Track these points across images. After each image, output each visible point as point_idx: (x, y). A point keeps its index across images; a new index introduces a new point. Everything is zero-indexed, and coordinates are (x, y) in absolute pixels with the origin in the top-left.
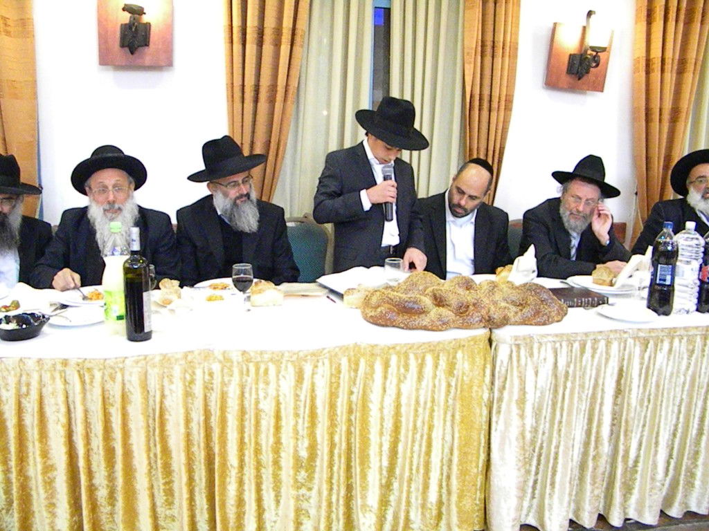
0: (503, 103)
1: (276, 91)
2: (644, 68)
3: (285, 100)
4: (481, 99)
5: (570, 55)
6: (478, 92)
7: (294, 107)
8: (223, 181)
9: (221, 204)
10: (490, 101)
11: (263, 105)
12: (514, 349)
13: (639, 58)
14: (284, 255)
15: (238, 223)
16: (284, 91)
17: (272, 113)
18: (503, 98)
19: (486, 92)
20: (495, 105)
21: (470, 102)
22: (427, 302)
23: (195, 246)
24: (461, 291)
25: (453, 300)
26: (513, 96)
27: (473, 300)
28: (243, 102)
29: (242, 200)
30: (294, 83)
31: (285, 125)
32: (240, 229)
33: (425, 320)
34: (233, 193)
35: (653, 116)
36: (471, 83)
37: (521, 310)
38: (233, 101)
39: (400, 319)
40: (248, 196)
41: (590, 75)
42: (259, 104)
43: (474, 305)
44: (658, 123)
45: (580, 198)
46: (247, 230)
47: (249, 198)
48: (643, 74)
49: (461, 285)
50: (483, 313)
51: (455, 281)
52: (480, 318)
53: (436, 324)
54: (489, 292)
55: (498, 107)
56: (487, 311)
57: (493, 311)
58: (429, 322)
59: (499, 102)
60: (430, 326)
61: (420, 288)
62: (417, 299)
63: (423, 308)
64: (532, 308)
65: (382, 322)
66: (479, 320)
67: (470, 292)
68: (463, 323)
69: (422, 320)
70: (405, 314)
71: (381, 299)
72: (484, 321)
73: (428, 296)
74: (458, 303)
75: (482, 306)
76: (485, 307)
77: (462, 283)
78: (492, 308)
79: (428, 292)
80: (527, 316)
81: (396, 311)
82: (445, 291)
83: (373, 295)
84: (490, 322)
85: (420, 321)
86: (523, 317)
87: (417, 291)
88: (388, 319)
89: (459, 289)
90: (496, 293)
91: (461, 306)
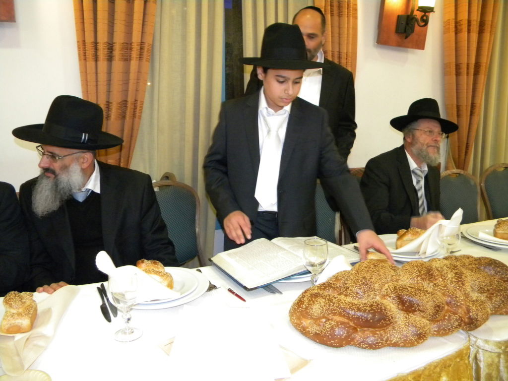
0: (349, 60)
1: (131, 49)
2: (454, 29)
5: (399, 16)
10: (339, 57)
12: (504, 358)
13: (449, 20)
16: (139, 48)
20: (343, 61)
22: (392, 309)
27: (446, 299)
33: (394, 335)
35: (461, 71)
38: (86, 60)
41: (414, 34)
42: (113, 62)
43: (449, 303)
44: (465, 75)
48: (453, 34)
49: (424, 277)
50: (461, 314)
51: (415, 271)
52: (459, 321)
53: (410, 340)
54: (458, 282)
55: (346, 63)
56: (466, 312)
57: (475, 311)
58: (400, 338)
59: (347, 59)
60: (402, 343)
61: (376, 288)
62: (381, 307)
63: (390, 318)
64: (503, 294)
65: (334, 343)
66: (458, 325)
67: (435, 284)
68: (438, 331)
69: (391, 335)
70: (366, 330)
71: (329, 309)
72: (463, 324)
73: (389, 298)
74: (435, 307)
75: (459, 304)
76: (462, 306)
77: (424, 274)
78: (471, 305)
79: (387, 292)
80: (499, 306)
81: (353, 325)
82: (413, 290)
83: (313, 302)
84: (472, 325)
85: (388, 337)
86: (495, 308)
87: (373, 293)
88: (343, 338)
89: (423, 282)
90: (465, 282)
91: (438, 311)
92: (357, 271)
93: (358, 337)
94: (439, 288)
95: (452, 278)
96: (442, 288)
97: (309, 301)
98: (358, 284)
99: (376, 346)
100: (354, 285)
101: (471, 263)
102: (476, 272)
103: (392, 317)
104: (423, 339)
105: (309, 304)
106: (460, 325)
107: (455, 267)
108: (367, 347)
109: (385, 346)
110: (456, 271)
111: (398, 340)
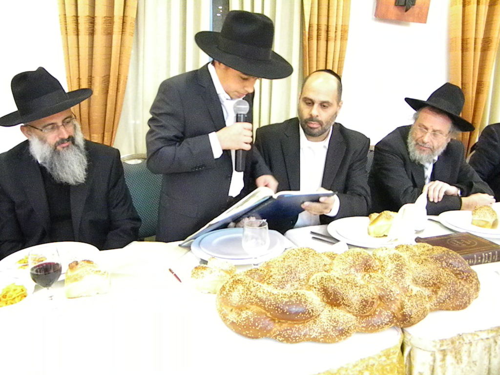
0: (339, 33)
1: (113, 22)
2: (462, 1)
3: (123, 31)
4: (318, 29)
6: (316, 23)
7: (133, 39)
8: (38, 123)
9: (39, 151)
10: (327, 31)
11: (100, 38)
12: (439, 356)
14: (122, 203)
15: (60, 174)
16: (122, 22)
17: (109, 46)
18: (339, 28)
19: (324, 22)
20: (332, 34)
21: (309, 32)
22: (314, 302)
23: (13, 202)
24: (359, 278)
25: (354, 297)
26: (348, 26)
27: (378, 292)
28: (78, 35)
29: (64, 145)
30: (131, 13)
31: (124, 58)
32: (64, 181)
33: (314, 329)
34: (52, 137)
35: (468, 46)
36: (309, 14)
37: (436, 292)
38: (67, 34)
39: (276, 328)
40: (71, 139)
41: (415, 6)
42: (95, 37)
43: (381, 298)
44: (473, 50)
45: (427, 129)
46: (71, 181)
47: (73, 143)
48: (461, 6)
49: (358, 268)
50: (394, 309)
51: (349, 261)
52: (391, 318)
53: (331, 335)
54: (397, 275)
55: (335, 36)
56: (400, 307)
57: (410, 307)
58: (321, 333)
60: (322, 338)
61: (302, 278)
62: (301, 299)
63: (310, 311)
64: (450, 288)
65: (249, 334)
66: (389, 321)
67: (370, 276)
68: (366, 327)
69: (310, 330)
70: (283, 323)
71: (246, 297)
72: (395, 321)
73: (314, 289)
74: (362, 302)
75: (392, 299)
76: (396, 301)
77: (359, 264)
78: (406, 301)
79: (313, 283)
80: (444, 301)
81: (271, 316)
82: (340, 282)
83: (233, 288)
84: (405, 322)
85: (306, 331)
86: (439, 303)
87: (298, 282)
88: (258, 330)
89: (356, 274)
90: (406, 275)
91: (365, 306)
92: (284, 259)
93: (275, 329)
94: (374, 281)
95: (391, 270)
96: (377, 281)
97: (230, 287)
98: (282, 272)
99: (292, 340)
100: (278, 273)
101: (423, 253)
102: (422, 263)
103: (312, 310)
104: (346, 335)
105: (229, 291)
106: (391, 322)
107: (398, 257)
108: (284, 340)
109: (303, 340)
110: (397, 263)
111: (317, 335)
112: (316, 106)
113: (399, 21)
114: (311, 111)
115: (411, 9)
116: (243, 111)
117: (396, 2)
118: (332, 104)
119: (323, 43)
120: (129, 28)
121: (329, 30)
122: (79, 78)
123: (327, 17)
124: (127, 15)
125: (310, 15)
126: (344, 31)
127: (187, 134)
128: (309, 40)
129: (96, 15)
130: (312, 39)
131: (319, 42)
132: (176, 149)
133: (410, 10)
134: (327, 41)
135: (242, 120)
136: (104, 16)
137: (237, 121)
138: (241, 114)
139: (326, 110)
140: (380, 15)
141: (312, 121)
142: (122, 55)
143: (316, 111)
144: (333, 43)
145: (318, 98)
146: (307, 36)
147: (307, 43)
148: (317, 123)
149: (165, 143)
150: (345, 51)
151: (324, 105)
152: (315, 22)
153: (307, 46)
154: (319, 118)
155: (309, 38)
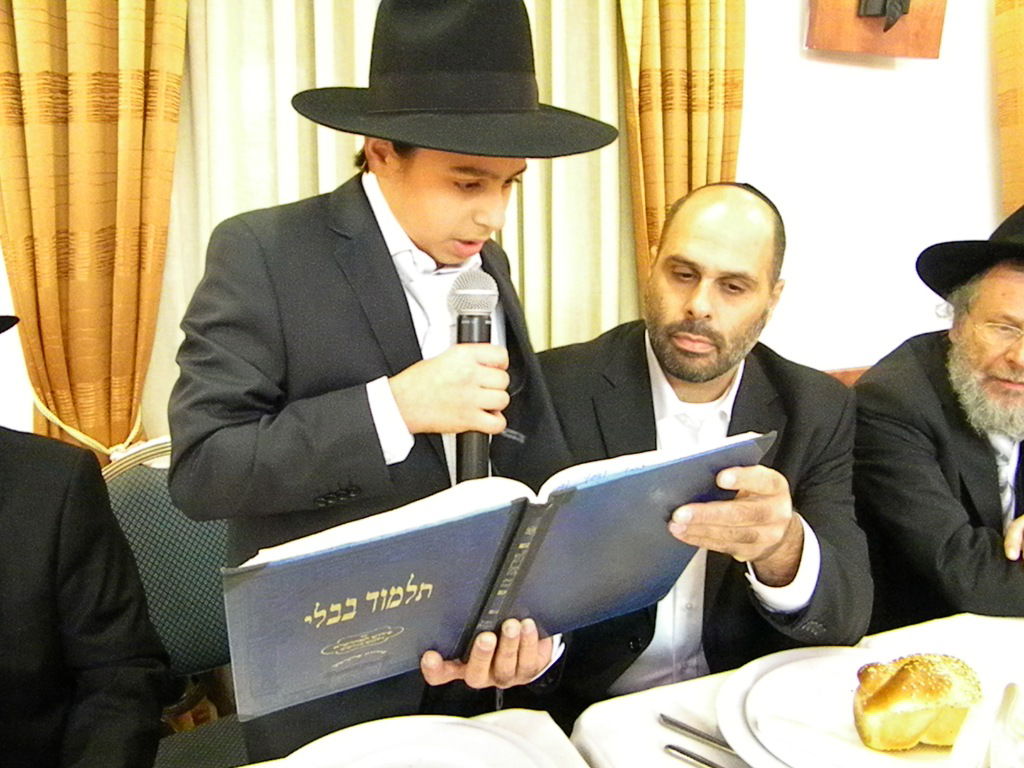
0: (719, 90)
1: (117, 88)
3: (146, 110)
4: (665, 84)
6: (658, 66)
10: (689, 87)
11: (83, 131)
16: (141, 88)
17: (109, 152)
18: (720, 78)
19: (677, 64)
20: (701, 94)
21: (641, 91)
26: (741, 71)
28: (22, 124)
30: (168, 62)
31: (154, 183)
36: (638, 43)
41: (908, 17)
55: (710, 99)
59: (710, 88)
112: (706, 283)
113: (867, 55)
114: (689, 300)
115: (899, 22)
116: (478, 306)
117: (859, 7)
118: (756, 283)
119: (678, 116)
120: (161, 102)
121: (694, 82)
122: (31, 238)
123: (685, 51)
124: (156, 68)
125: (642, 46)
126: (733, 85)
127: (296, 387)
128: (640, 112)
129: (70, 71)
130: (650, 109)
131: (668, 115)
132: (257, 434)
133: (895, 26)
134: (690, 112)
135: (476, 337)
136: (93, 72)
137: (460, 341)
138: (471, 317)
139: (737, 299)
140: (821, 44)
141: (691, 330)
142: (148, 173)
143: (704, 299)
144: (705, 117)
145: (715, 259)
146: (636, 101)
147: (638, 118)
148: (706, 339)
149: (223, 418)
150: (739, 135)
151: (732, 284)
152: (655, 63)
153: (638, 127)
154: (715, 325)
155: (640, 107)
